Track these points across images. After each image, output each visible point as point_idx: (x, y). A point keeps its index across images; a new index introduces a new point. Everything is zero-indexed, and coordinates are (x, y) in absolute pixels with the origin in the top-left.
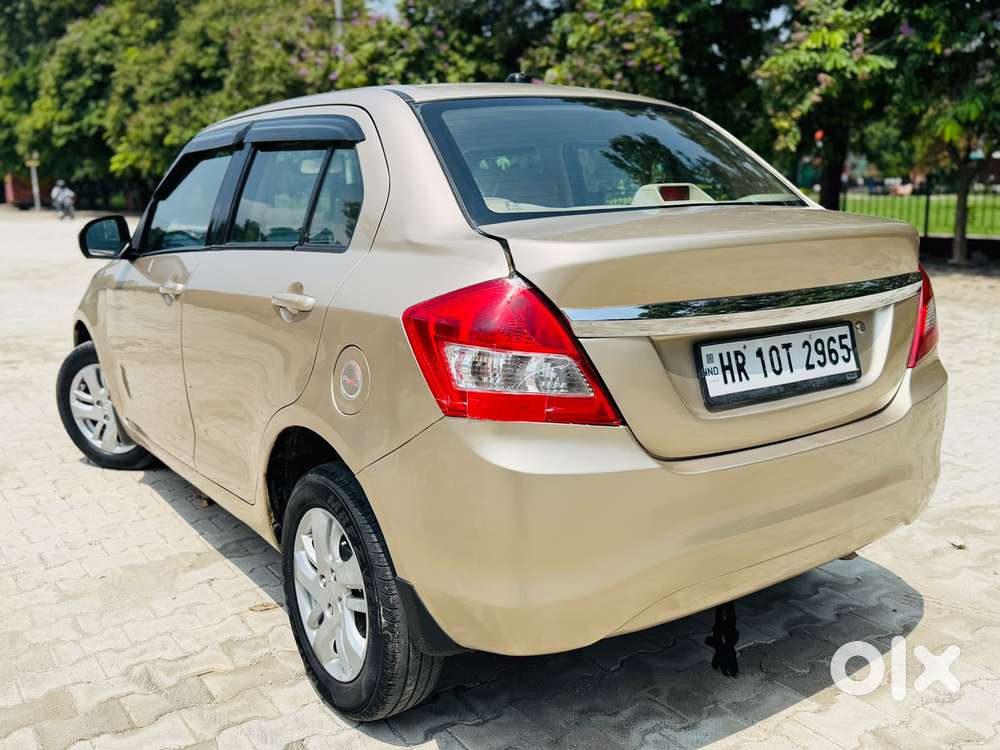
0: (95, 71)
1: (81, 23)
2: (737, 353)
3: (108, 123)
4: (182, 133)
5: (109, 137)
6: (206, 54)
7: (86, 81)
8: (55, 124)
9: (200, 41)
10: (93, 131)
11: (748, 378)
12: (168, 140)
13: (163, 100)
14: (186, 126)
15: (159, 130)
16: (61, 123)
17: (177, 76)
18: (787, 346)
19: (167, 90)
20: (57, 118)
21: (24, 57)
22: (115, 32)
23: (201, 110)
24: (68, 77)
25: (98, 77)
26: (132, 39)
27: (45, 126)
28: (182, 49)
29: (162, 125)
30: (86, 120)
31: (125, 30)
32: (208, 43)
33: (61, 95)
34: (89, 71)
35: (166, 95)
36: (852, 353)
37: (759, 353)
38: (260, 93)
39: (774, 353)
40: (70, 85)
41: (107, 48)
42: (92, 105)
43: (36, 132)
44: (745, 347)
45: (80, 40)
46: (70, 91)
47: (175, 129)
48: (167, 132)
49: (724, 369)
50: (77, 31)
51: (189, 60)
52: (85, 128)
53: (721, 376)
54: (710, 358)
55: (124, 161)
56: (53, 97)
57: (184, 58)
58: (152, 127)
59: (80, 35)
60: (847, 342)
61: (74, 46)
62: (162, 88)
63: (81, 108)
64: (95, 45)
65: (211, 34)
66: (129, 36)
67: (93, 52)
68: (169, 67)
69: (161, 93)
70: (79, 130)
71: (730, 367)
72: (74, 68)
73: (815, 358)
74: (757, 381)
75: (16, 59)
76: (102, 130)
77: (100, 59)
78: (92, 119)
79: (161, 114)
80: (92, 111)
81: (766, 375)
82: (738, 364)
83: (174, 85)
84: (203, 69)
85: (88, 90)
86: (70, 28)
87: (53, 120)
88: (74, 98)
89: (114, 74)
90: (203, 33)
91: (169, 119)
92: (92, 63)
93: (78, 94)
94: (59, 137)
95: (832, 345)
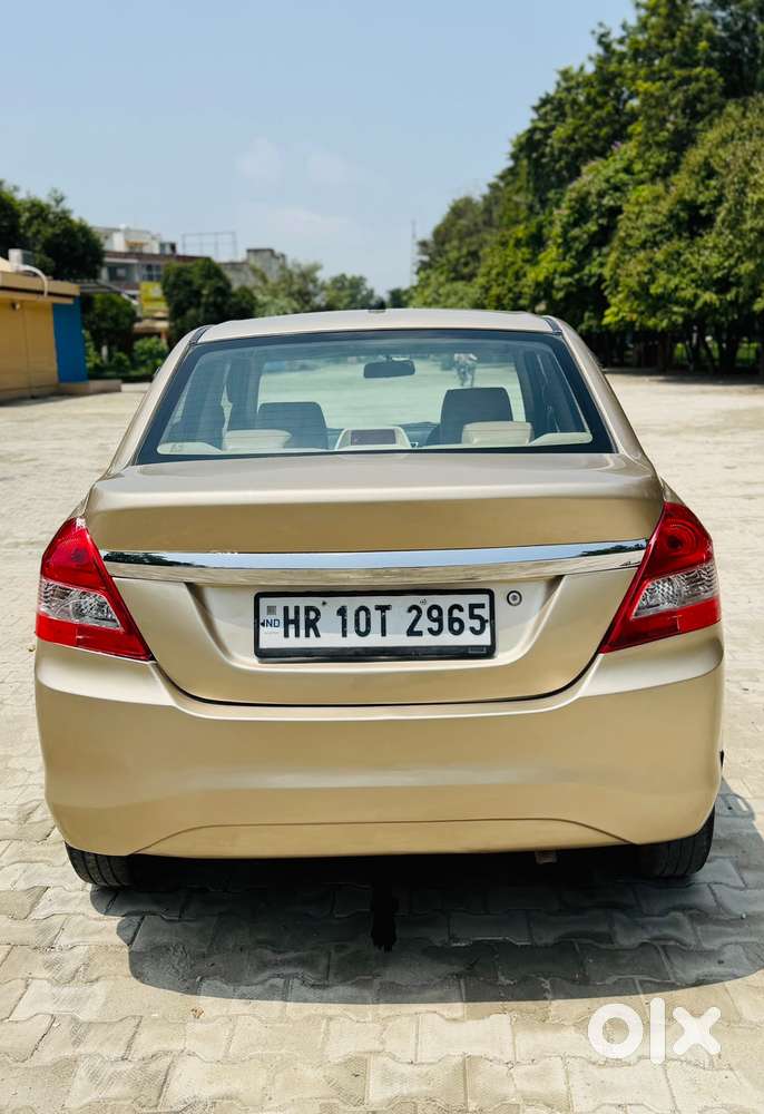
0: (602, 216)
1: (596, 163)
2: (308, 609)
3: (607, 272)
4: (669, 280)
5: (606, 288)
6: (707, 188)
7: (592, 227)
8: (557, 276)
9: (703, 173)
10: (594, 280)
11: (317, 635)
12: (654, 290)
13: (656, 244)
14: (674, 274)
15: (646, 279)
16: (563, 274)
17: (672, 217)
18: (383, 609)
19: (662, 232)
20: (559, 269)
21: (544, 202)
22: (628, 170)
23: (692, 254)
24: (576, 224)
25: (603, 221)
26: (642, 176)
27: (546, 278)
28: (683, 183)
29: (650, 272)
30: (586, 271)
31: (638, 167)
32: (711, 174)
33: (566, 244)
34: (595, 216)
35: (658, 238)
36: (488, 626)
37: (342, 612)
38: (752, 230)
39: (362, 614)
40: (575, 232)
41: (616, 188)
42: (596, 253)
43: (538, 284)
44: (324, 603)
45: (591, 182)
46: (575, 239)
47: (662, 277)
48: (653, 280)
49: (287, 622)
50: (590, 171)
51: (687, 197)
52: (585, 278)
53: (281, 630)
54: (271, 610)
55: (617, 314)
56: (559, 246)
57: (681, 195)
58: (638, 274)
59: (590, 177)
60: (485, 613)
61: (585, 189)
62: (655, 231)
63: (584, 256)
64: (604, 186)
65: (714, 163)
66: (641, 172)
67: (601, 195)
68: (664, 206)
69: (654, 236)
70: (579, 281)
71: (296, 622)
72: (581, 213)
73: (424, 624)
74: (330, 638)
75: (538, 206)
76: (601, 279)
77: (607, 201)
78: (593, 268)
79: (651, 260)
80: (594, 260)
81: (344, 634)
82: (307, 620)
83: (669, 227)
84: (702, 206)
85: (592, 236)
86: (584, 169)
87: (555, 271)
88: (578, 246)
89: (620, 217)
90: (706, 164)
91: (657, 265)
92: (600, 205)
93: (581, 243)
94: (559, 290)
95: (456, 613)
